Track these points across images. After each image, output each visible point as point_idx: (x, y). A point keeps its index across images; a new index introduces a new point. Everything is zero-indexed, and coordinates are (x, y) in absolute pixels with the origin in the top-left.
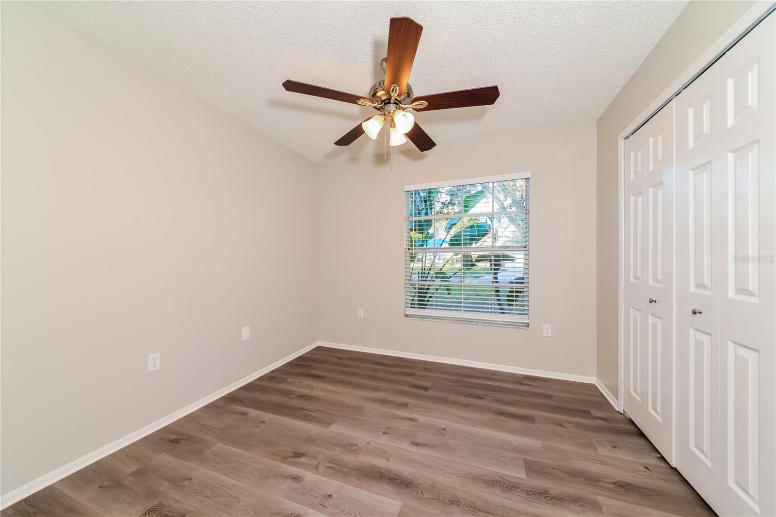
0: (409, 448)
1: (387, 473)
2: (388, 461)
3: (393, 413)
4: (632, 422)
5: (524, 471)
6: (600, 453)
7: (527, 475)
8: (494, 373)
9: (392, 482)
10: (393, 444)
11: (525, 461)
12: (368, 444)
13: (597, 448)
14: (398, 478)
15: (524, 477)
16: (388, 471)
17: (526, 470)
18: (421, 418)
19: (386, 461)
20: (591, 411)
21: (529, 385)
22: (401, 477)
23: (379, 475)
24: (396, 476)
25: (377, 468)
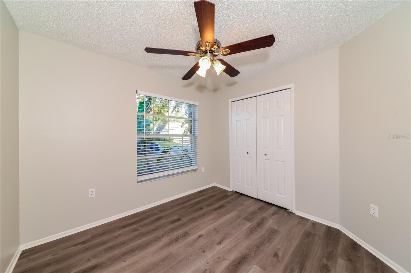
0: (221, 247)
1: (235, 263)
2: (226, 259)
3: (189, 241)
4: (236, 192)
5: (248, 222)
6: (246, 204)
7: (250, 222)
8: (189, 196)
9: (241, 263)
10: (215, 252)
11: (244, 219)
12: (208, 263)
13: (244, 203)
14: (239, 260)
15: (250, 224)
16: (233, 262)
17: (248, 221)
18: (203, 232)
19: (226, 260)
20: (227, 194)
21: (204, 195)
22: (239, 258)
23: (235, 267)
24: (238, 260)
25: (230, 266)
